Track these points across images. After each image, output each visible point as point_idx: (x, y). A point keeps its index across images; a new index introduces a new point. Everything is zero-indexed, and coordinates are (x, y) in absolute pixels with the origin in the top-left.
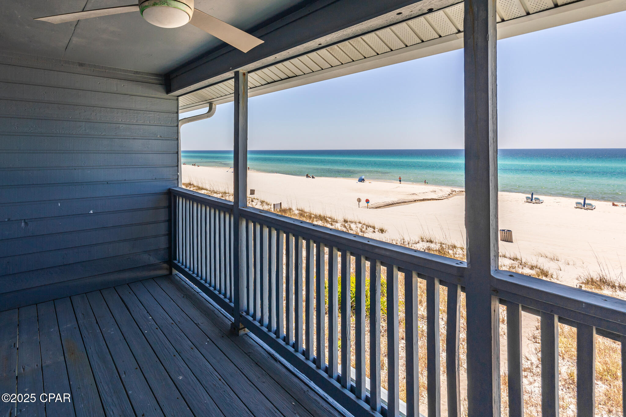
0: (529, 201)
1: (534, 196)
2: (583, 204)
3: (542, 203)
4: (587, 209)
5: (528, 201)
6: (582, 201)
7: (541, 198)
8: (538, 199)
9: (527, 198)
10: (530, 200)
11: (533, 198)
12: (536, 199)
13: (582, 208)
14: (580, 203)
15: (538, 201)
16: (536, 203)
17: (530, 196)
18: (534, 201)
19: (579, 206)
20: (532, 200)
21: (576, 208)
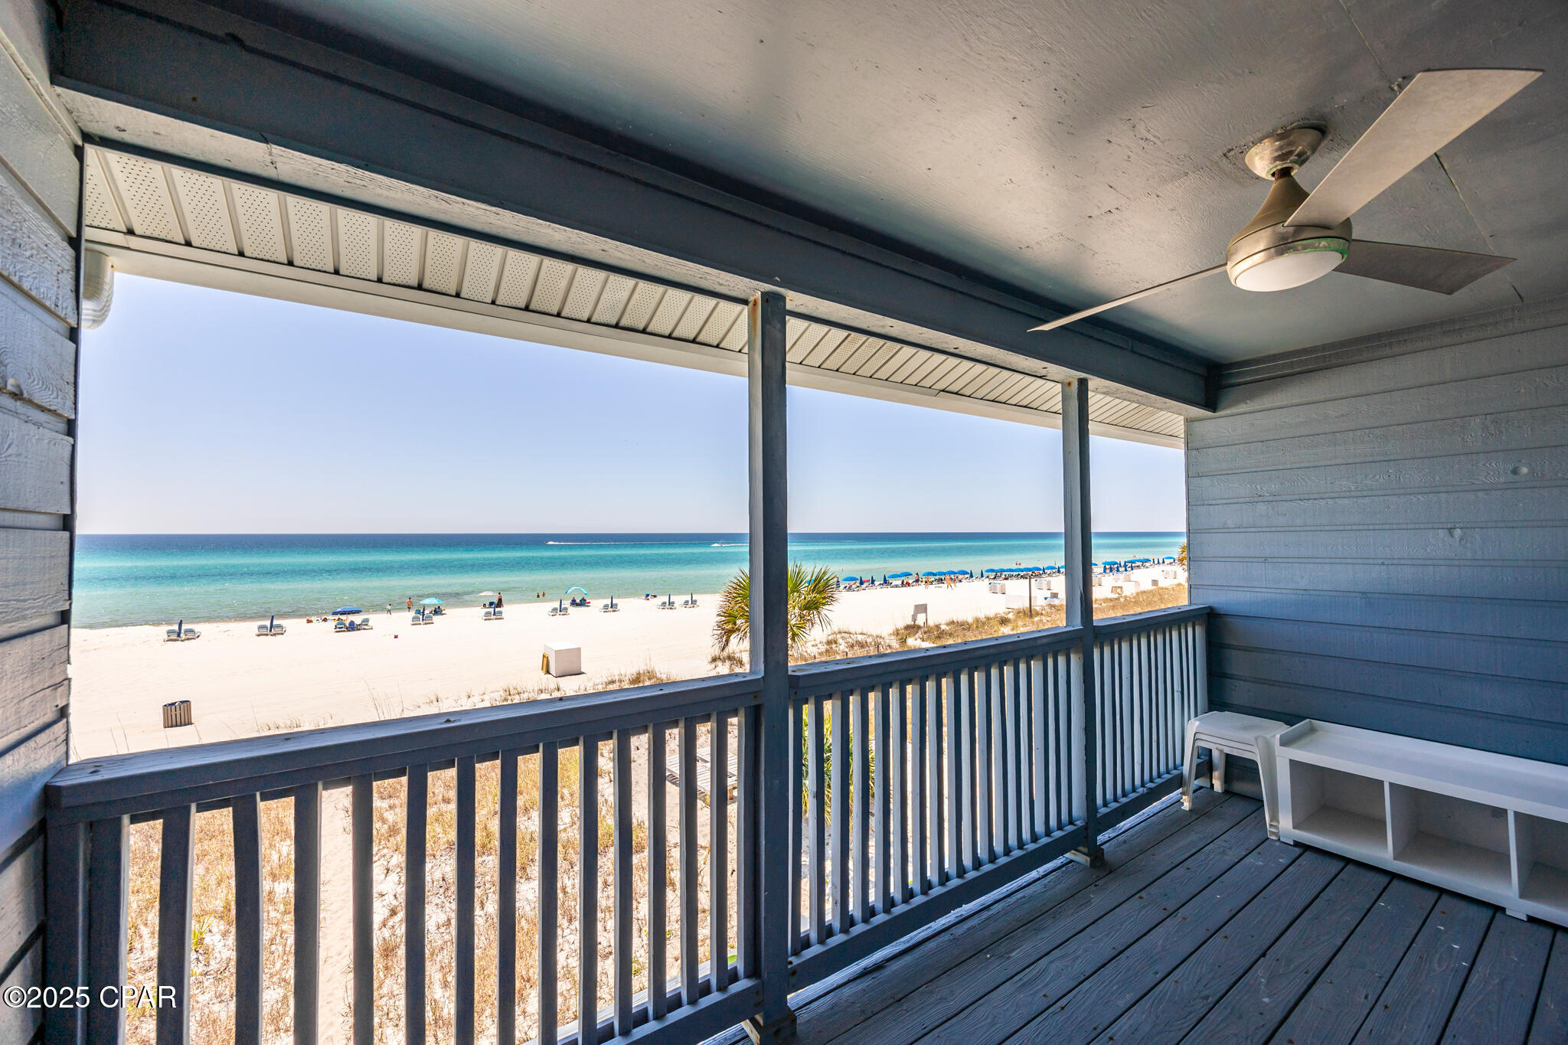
0: (174, 637)
1: (185, 627)
2: (269, 627)
3: (198, 636)
4: (274, 635)
5: (170, 638)
6: (268, 623)
7: (197, 627)
8: (192, 631)
9: (169, 632)
10: (176, 636)
11: (182, 631)
12: (187, 631)
13: (267, 635)
14: (265, 627)
15: (192, 635)
16: (188, 639)
17: (176, 627)
18: (183, 636)
19: (263, 632)
20: (179, 635)
21: (258, 635)
